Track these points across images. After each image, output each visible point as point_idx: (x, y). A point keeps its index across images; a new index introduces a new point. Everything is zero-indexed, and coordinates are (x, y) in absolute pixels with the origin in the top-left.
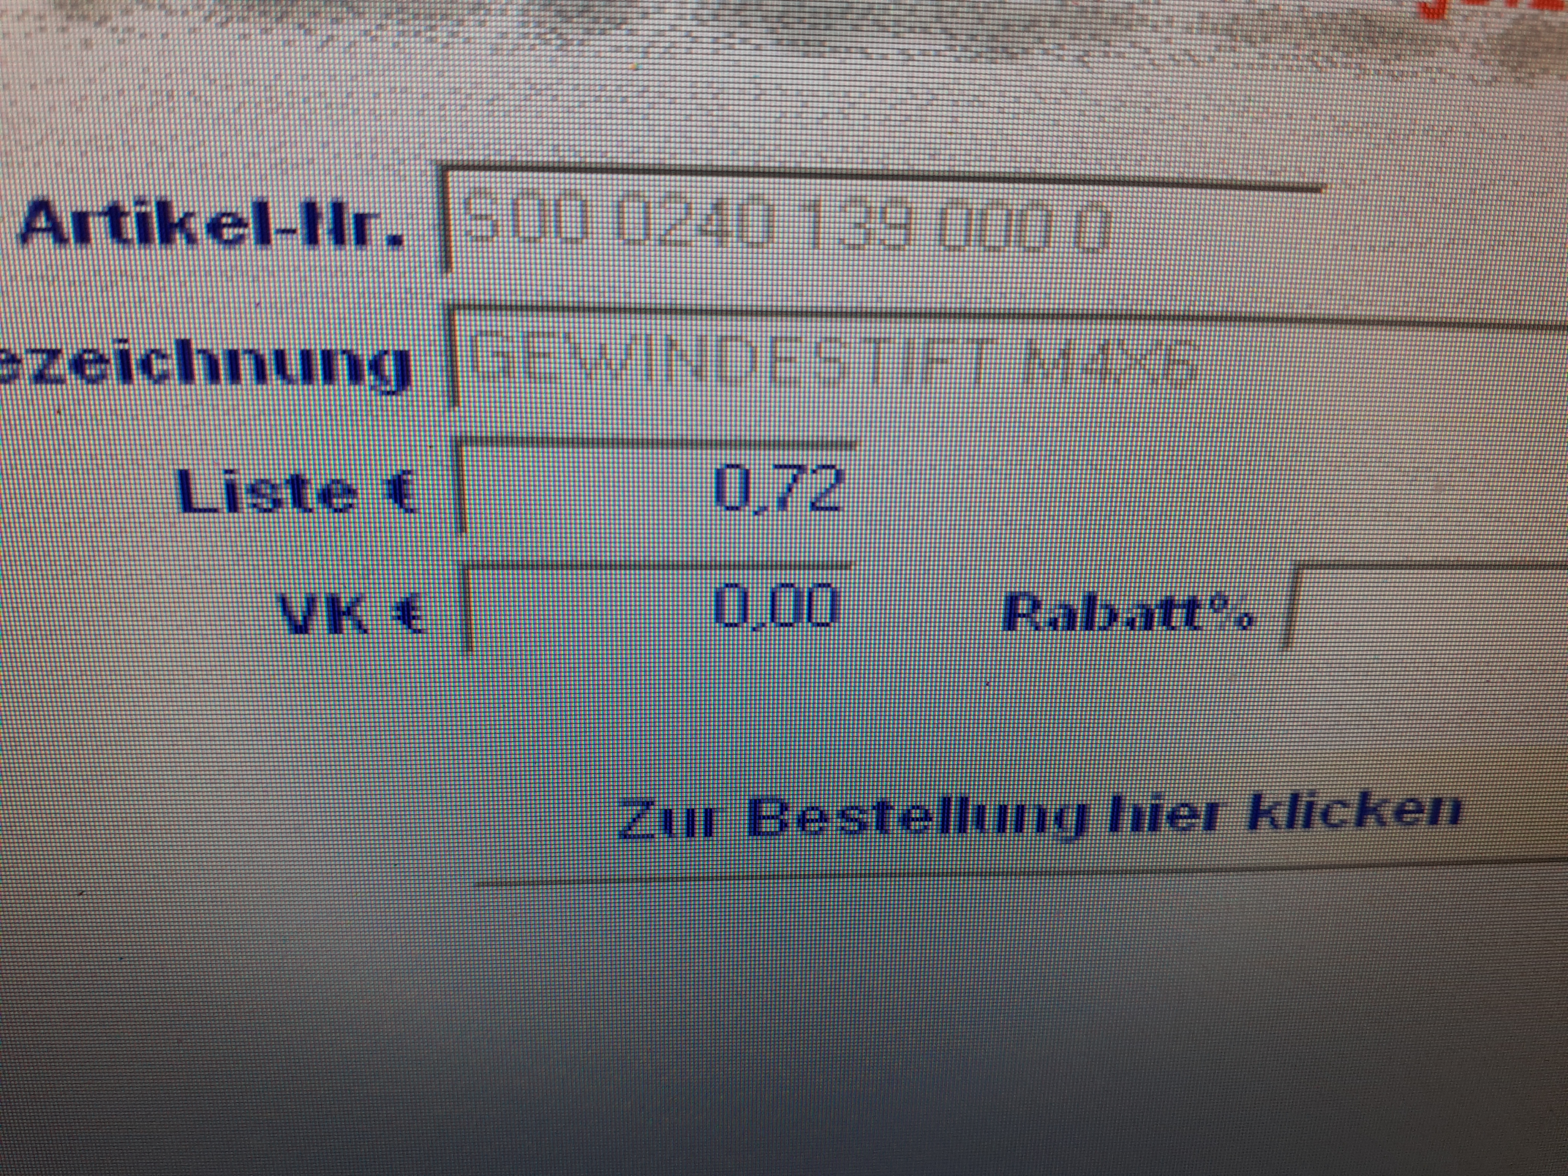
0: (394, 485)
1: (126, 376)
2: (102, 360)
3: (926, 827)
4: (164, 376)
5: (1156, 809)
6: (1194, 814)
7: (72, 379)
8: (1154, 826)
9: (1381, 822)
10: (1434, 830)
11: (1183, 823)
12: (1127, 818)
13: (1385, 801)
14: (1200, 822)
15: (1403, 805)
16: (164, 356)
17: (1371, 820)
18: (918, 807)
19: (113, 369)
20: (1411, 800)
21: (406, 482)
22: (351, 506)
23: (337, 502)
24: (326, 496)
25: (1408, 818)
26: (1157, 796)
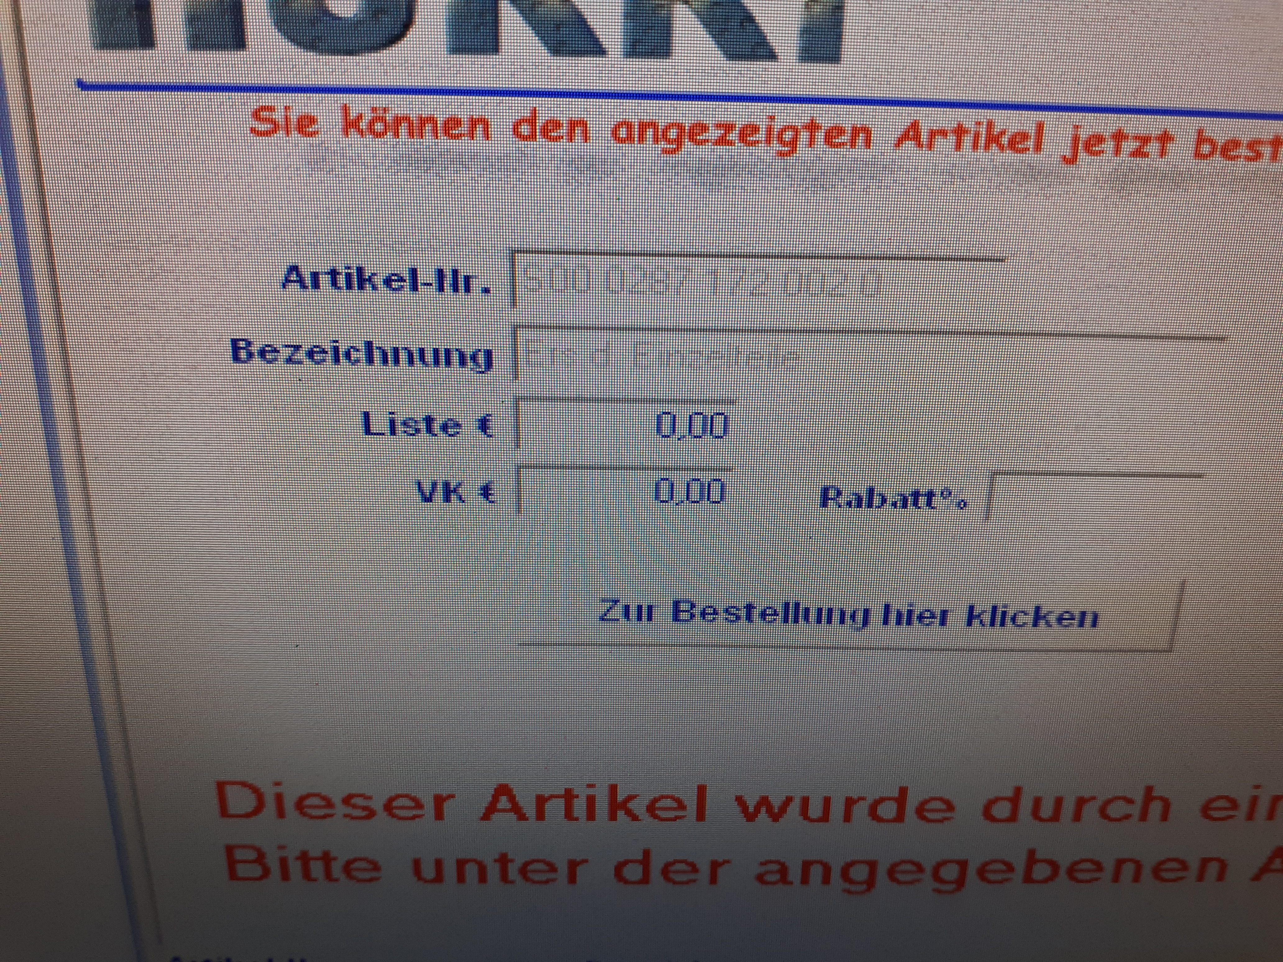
0: (482, 422)
1: (337, 360)
2: (324, 352)
3: (775, 620)
4: (357, 361)
5: (910, 612)
6: (933, 616)
7: (307, 361)
8: (909, 623)
9: (1048, 624)
10: (1081, 630)
11: (927, 621)
12: (893, 617)
13: (1051, 612)
14: (937, 621)
15: (1062, 615)
16: (358, 350)
17: (1042, 623)
18: (770, 608)
19: (329, 357)
20: (1067, 612)
21: (488, 420)
22: (458, 433)
23: (451, 431)
24: (445, 428)
25: (1065, 622)
26: (911, 605)
